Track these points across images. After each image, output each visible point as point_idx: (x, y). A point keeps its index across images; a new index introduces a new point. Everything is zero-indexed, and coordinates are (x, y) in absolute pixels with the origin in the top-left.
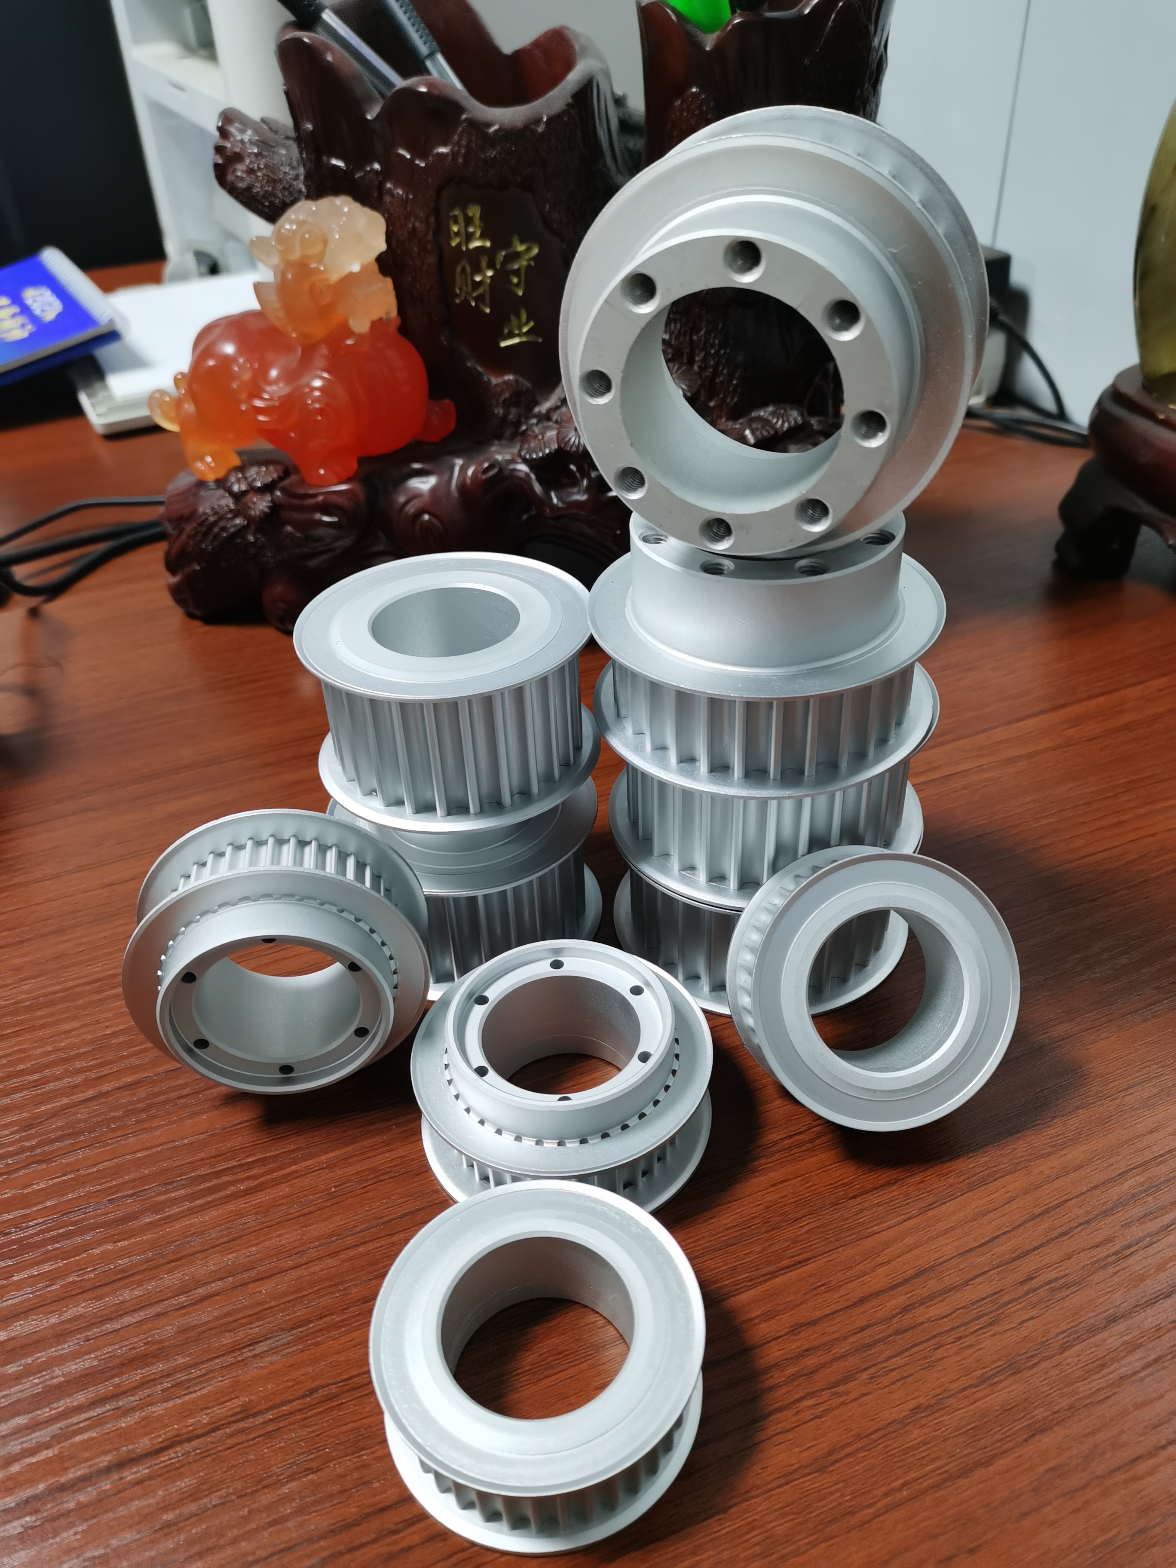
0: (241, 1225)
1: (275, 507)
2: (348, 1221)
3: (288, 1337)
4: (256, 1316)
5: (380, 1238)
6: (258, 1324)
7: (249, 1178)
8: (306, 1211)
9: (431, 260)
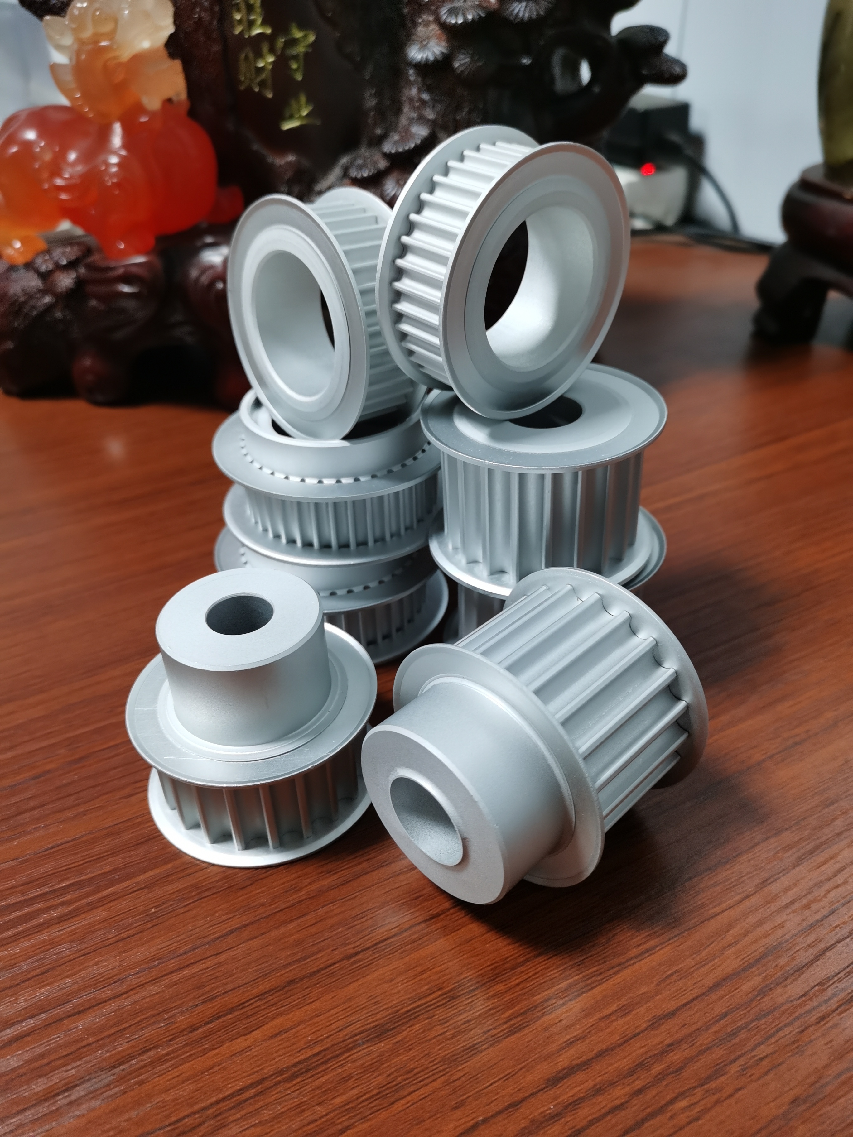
0: (55, 955)
1: (80, 283)
2: (171, 942)
3: (108, 1077)
4: (71, 1057)
5: (205, 959)
6: (74, 1065)
7: (62, 904)
8: (125, 935)
9: (216, 48)
